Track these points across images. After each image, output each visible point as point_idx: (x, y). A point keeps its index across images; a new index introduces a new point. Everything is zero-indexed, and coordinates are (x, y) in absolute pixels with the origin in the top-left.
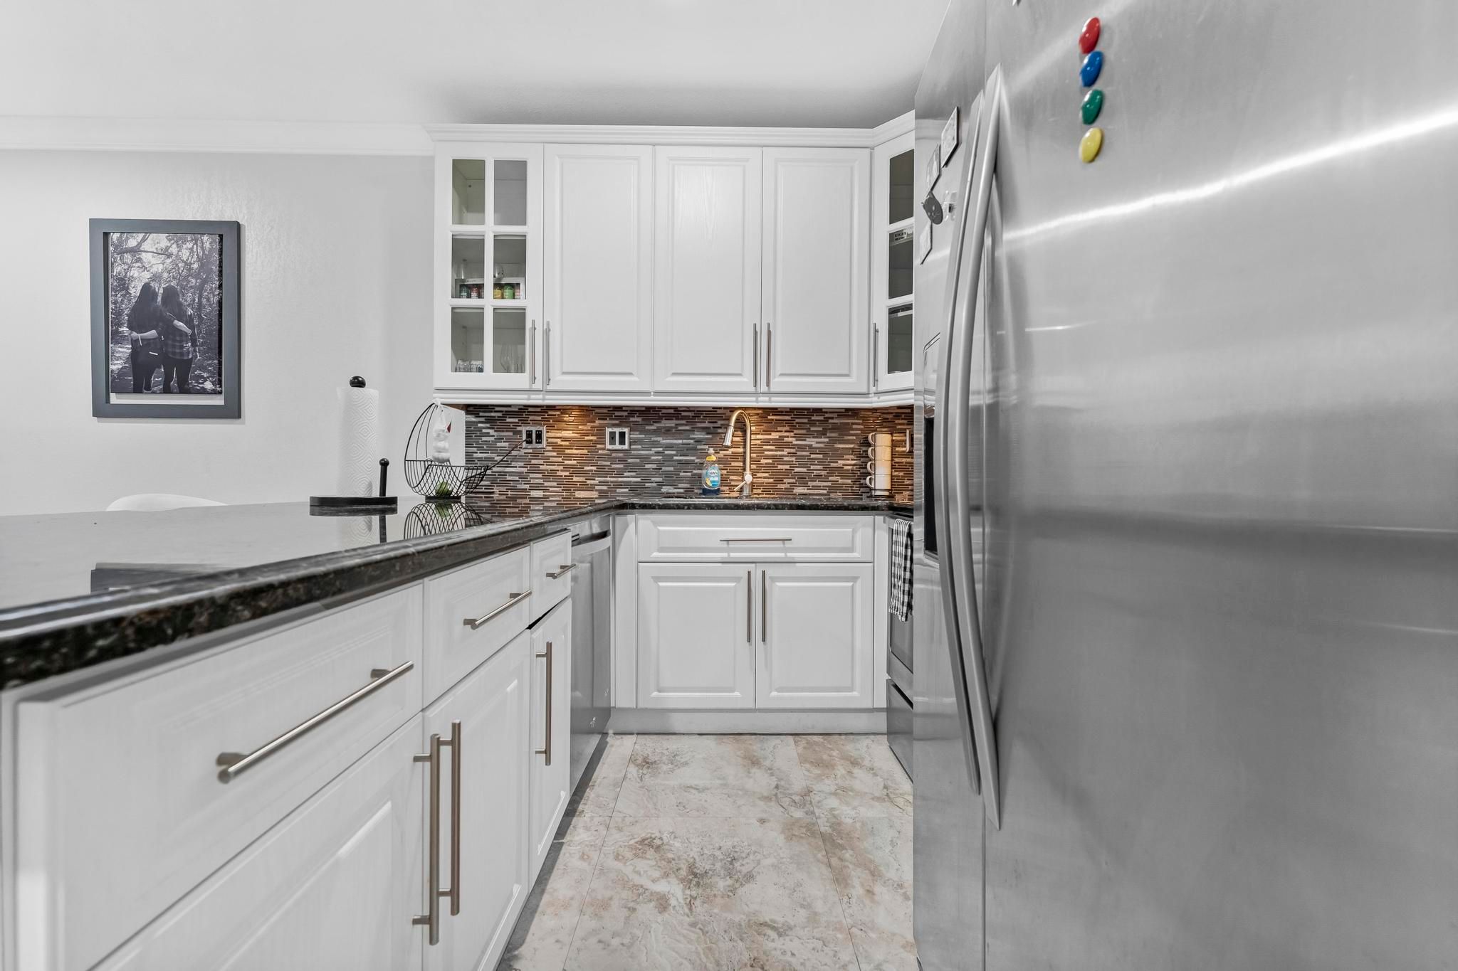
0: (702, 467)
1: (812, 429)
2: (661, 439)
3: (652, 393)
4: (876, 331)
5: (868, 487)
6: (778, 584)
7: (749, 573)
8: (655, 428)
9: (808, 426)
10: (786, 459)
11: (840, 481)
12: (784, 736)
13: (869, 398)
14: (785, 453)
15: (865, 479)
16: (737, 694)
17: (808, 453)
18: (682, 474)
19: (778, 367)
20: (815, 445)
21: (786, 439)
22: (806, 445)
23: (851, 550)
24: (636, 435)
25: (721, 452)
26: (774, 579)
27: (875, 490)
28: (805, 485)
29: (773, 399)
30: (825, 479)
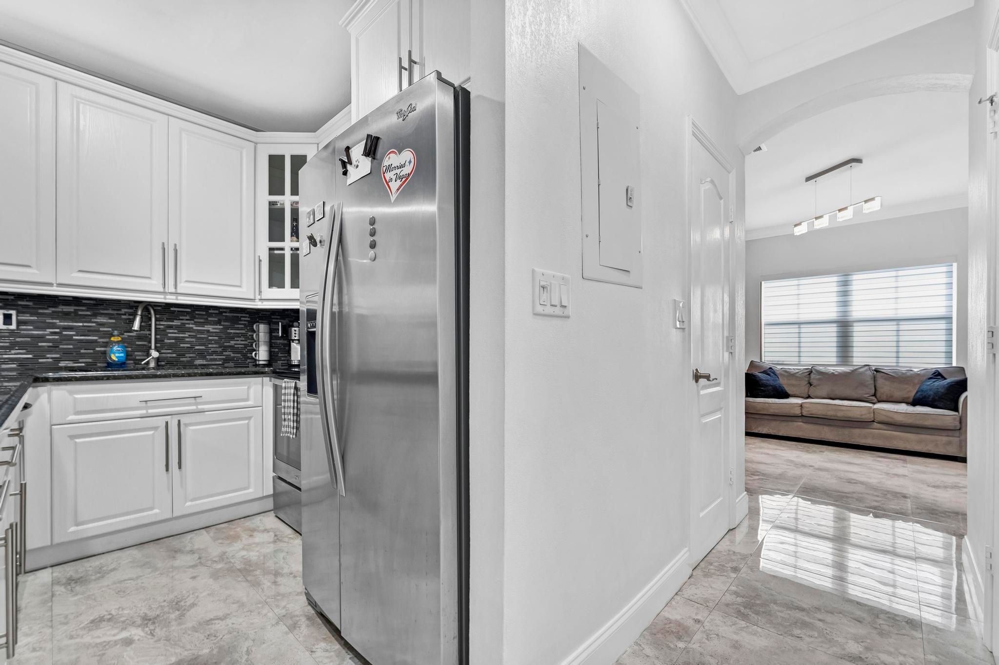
0: (107, 345)
1: (210, 319)
2: (58, 321)
3: (55, 285)
4: (260, 261)
5: (253, 359)
6: (192, 428)
7: (167, 423)
8: (50, 312)
9: (206, 317)
10: (187, 340)
11: (232, 355)
12: (197, 531)
13: (255, 302)
14: (186, 335)
15: (252, 354)
16: (156, 511)
17: (205, 336)
18: (82, 351)
19: (183, 275)
20: (211, 330)
21: (187, 326)
22: (204, 330)
23: (247, 400)
24: (26, 317)
25: (125, 334)
26: (186, 425)
27: (259, 361)
28: (204, 358)
29: (179, 298)
30: (221, 354)
